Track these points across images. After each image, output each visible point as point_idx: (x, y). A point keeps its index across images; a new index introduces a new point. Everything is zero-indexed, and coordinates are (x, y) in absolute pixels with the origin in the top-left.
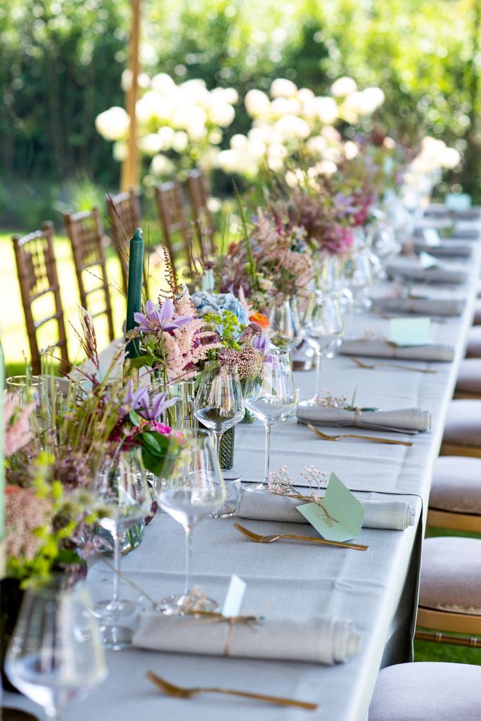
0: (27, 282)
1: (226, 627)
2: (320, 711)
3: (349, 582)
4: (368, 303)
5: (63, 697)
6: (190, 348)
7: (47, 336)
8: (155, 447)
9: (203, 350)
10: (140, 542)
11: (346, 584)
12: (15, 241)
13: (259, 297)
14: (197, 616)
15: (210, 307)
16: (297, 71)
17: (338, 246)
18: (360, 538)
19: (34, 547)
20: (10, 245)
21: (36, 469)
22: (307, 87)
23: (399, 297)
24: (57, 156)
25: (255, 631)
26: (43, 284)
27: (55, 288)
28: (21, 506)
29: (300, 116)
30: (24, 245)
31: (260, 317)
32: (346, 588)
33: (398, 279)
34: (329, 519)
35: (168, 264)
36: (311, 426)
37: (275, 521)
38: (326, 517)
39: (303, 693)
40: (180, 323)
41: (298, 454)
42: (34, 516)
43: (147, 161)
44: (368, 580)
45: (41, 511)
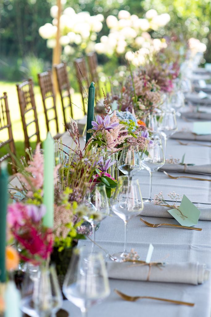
0: (23, 105)
1: (148, 268)
2: (195, 306)
3: (197, 245)
4: (179, 115)
5: (89, 304)
6: (117, 137)
7: (31, 130)
8: (107, 184)
9: (123, 138)
10: (99, 227)
11: (195, 246)
12: (18, 86)
13: (140, 113)
14: (134, 263)
15: (120, 118)
16: (130, 7)
17: (167, 88)
18: (198, 225)
19: (66, 232)
20: (15, 88)
21: (64, 196)
22: (135, 14)
23: (193, 112)
24: (21, 46)
25: (161, 269)
26: (29, 106)
27: (34, 108)
28: (59, 213)
29: (132, 28)
30: (23, 87)
31: (141, 122)
32: (196, 249)
33: (190, 104)
34: (183, 216)
35: (105, 98)
36: (165, 172)
37: (157, 217)
38: (181, 215)
39: (186, 298)
40: (113, 126)
41: (161, 185)
42: (65, 218)
43: (63, 48)
44: (205, 245)
45: (68, 215)
